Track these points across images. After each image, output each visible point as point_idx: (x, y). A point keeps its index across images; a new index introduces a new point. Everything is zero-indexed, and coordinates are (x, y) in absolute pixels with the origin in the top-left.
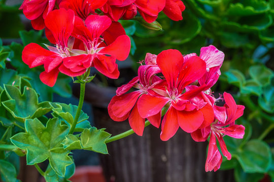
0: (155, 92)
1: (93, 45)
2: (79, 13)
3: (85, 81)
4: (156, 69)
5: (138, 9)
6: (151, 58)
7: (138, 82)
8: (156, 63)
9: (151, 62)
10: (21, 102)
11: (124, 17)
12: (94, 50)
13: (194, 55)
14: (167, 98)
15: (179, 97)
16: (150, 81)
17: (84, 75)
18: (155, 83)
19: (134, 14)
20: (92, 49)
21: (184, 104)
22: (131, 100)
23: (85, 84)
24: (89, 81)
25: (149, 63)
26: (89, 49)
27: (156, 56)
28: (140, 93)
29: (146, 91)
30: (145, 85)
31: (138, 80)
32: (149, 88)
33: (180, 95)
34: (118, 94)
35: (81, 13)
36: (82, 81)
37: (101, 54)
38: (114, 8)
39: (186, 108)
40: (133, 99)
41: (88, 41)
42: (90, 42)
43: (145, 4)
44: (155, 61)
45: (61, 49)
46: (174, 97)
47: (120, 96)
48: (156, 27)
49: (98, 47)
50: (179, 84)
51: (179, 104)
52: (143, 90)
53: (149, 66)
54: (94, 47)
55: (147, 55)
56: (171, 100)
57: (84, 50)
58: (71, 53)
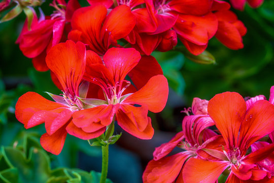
0: (208, 154)
1: (115, 91)
2: (96, 45)
3: (107, 142)
4: (208, 120)
5: (179, 36)
6: (201, 105)
7: (184, 140)
8: (207, 112)
9: (201, 110)
10: (27, 171)
11: (160, 49)
12: (118, 99)
13: (261, 98)
14: (225, 161)
15: (243, 160)
16: (200, 137)
17: (106, 133)
18: (208, 141)
19: (173, 43)
20: (115, 97)
21: (250, 170)
22: (174, 165)
23: (107, 147)
24: (113, 142)
25: (198, 111)
26: (110, 98)
27: (207, 102)
28: (187, 155)
29: (195, 152)
30: (193, 144)
31: (183, 137)
32: (199, 147)
33: (243, 157)
34: (156, 158)
35: (99, 45)
36: (103, 142)
37: (127, 103)
38: (145, 36)
39: (253, 177)
40: (178, 164)
41: (108, 86)
42: (111, 88)
43: (190, 28)
44: (206, 109)
45: (70, 99)
46: (234, 160)
47: (159, 161)
48: (207, 59)
49: (123, 94)
50: (241, 142)
51: (243, 170)
52: (191, 151)
53: (197, 116)
54: (117, 94)
55: (194, 101)
56: (231, 165)
57: (104, 99)
58: (84, 105)
